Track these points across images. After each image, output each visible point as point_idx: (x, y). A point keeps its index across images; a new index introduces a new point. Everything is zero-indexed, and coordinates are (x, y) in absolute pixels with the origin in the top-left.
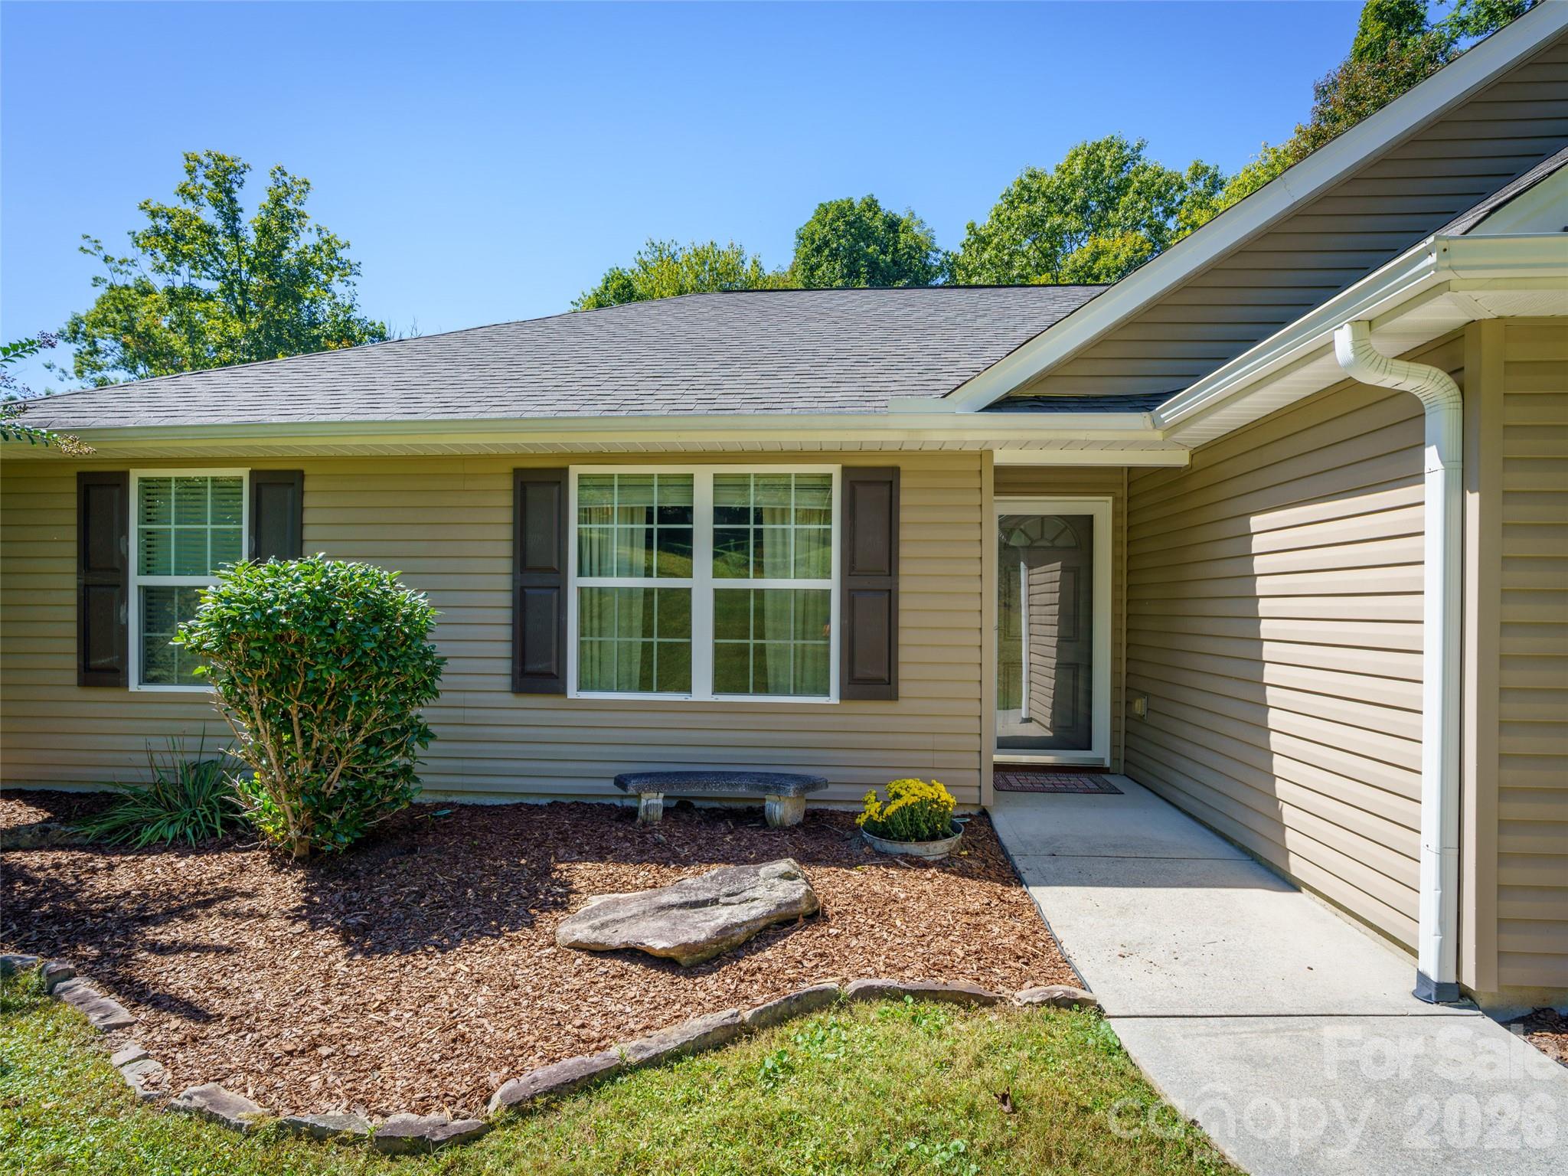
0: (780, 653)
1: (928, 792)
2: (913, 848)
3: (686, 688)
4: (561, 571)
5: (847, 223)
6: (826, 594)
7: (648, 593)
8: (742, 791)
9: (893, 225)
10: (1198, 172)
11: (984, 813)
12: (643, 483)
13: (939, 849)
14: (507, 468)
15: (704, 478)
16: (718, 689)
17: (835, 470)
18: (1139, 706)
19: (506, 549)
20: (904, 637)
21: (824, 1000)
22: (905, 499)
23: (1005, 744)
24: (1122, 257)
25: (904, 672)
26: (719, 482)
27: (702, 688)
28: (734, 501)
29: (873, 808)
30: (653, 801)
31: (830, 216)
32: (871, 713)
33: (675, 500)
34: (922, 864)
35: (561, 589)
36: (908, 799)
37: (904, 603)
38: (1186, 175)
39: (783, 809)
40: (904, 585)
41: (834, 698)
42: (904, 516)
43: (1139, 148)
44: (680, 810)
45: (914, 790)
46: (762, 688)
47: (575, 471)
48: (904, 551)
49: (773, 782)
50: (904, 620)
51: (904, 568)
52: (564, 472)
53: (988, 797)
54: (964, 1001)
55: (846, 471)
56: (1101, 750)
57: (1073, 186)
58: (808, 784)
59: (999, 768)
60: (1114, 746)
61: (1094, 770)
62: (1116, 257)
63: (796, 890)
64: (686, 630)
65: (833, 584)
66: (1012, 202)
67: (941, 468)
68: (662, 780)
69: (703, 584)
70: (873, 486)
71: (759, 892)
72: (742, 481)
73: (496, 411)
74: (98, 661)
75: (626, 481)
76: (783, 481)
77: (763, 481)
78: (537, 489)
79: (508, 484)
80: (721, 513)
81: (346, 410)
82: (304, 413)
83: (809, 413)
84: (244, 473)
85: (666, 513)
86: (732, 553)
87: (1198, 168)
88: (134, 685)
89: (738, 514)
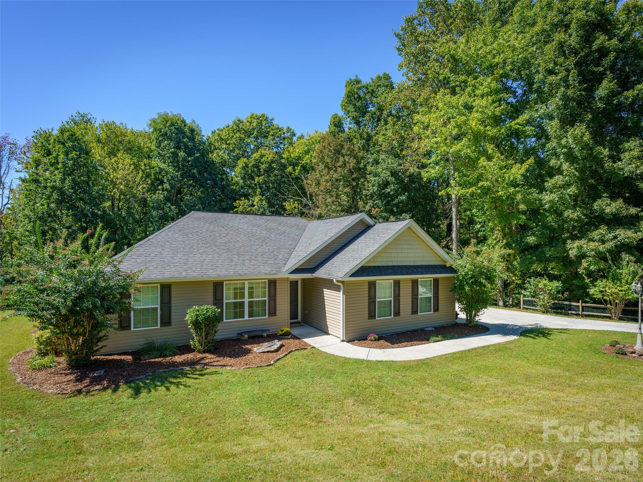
0: (258, 310)
1: (287, 329)
2: (287, 337)
3: (244, 317)
4: (222, 299)
5: (175, 128)
6: (265, 300)
7: (236, 303)
8: (259, 333)
12: (236, 284)
14: (212, 282)
15: (247, 283)
16: (249, 317)
17: (267, 281)
18: (306, 312)
19: (212, 297)
20: (277, 306)
21: (292, 351)
22: (277, 285)
24: (269, 159)
25: (277, 311)
26: (249, 283)
27: (246, 317)
28: (251, 286)
29: (281, 332)
30: (246, 336)
31: (167, 124)
32: (273, 318)
33: (241, 286)
35: (222, 303)
37: (277, 301)
38: (285, 129)
39: (265, 335)
40: (277, 298)
41: (267, 317)
42: (277, 287)
43: (272, 120)
44: (251, 337)
45: (283, 329)
46: (256, 316)
47: (225, 282)
48: (277, 293)
49: (263, 331)
50: (277, 303)
51: (277, 295)
52: (223, 283)
54: (304, 349)
55: (269, 281)
56: (300, 319)
57: (253, 129)
58: (269, 330)
60: (301, 318)
61: (299, 322)
63: (280, 342)
64: (244, 308)
65: (267, 299)
66: (234, 131)
67: (282, 280)
68: (246, 332)
69: (246, 300)
70: (273, 283)
71: (277, 344)
72: (252, 283)
73: (213, 275)
74: (124, 325)
75: (233, 284)
76: (259, 283)
77: (256, 283)
78: (218, 286)
79: (212, 285)
80: (249, 288)
81: (184, 274)
82: (176, 275)
83: (266, 274)
84: (159, 285)
85: (240, 289)
86: (251, 295)
87: (288, 128)
88: (132, 329)
89: (252, 288)
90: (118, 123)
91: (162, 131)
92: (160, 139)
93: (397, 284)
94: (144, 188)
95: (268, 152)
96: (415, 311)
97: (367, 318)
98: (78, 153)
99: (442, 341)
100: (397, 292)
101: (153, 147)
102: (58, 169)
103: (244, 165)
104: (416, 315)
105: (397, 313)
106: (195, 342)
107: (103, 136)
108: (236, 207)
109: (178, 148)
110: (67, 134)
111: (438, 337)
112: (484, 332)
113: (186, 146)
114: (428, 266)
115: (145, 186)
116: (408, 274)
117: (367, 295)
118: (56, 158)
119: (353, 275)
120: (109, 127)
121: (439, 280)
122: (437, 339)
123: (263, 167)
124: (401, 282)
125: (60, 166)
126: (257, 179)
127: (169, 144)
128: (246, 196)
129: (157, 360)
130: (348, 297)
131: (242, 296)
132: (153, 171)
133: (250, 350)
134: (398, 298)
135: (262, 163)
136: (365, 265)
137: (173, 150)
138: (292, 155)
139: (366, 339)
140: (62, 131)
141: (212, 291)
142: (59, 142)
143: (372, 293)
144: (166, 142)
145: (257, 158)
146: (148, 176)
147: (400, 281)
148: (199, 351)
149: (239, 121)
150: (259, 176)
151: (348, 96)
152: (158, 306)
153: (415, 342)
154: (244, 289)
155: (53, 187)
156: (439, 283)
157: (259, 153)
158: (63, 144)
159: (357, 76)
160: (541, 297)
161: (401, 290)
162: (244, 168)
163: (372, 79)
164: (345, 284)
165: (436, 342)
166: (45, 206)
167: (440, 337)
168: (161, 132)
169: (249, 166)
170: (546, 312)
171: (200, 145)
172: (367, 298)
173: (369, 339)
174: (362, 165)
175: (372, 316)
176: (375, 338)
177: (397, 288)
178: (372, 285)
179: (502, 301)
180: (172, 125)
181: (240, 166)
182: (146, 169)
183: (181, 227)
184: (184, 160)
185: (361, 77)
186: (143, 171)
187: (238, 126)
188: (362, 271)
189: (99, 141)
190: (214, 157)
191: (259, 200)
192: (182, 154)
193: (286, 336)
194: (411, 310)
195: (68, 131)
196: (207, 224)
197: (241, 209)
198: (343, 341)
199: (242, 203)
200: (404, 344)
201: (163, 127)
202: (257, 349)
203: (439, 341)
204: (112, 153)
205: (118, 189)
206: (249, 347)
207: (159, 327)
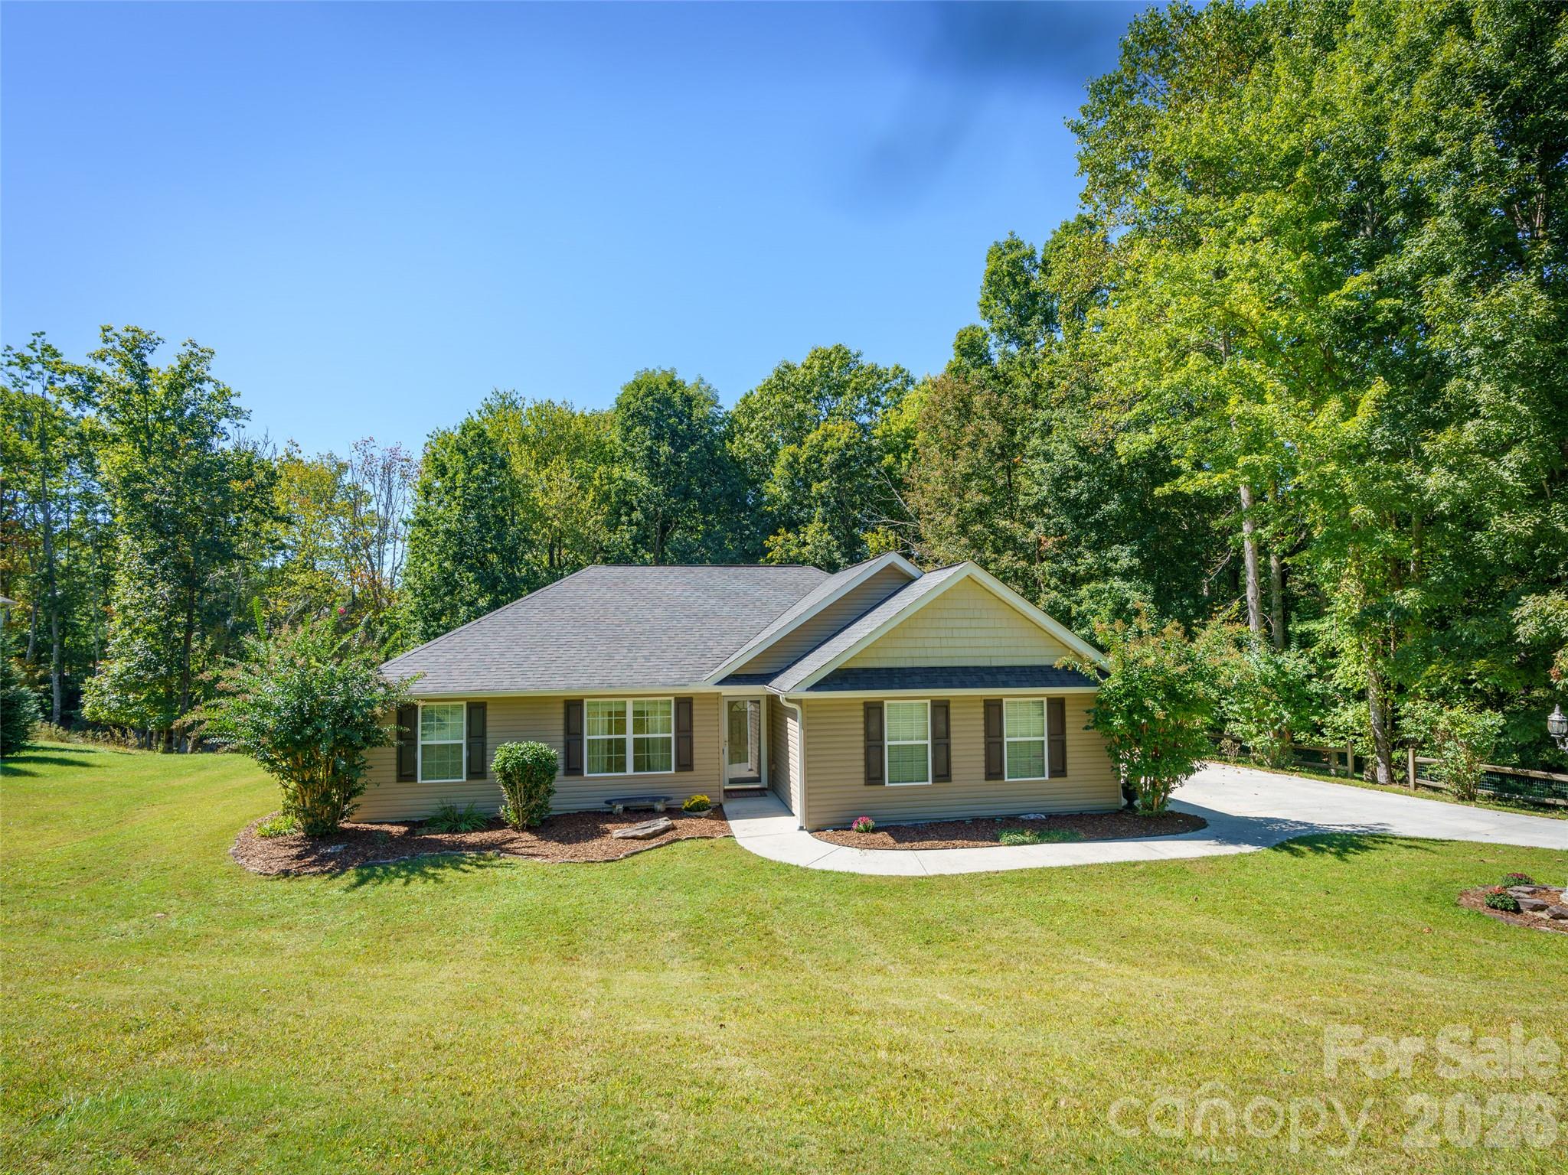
0: (654, 757)
1: (702, 798)
2: (698, 814)
3: (624, 771)
4: (581, 734)
5: (655, 400)
6: (670, 739)
7: (610, 741)
8: (647, 803)
9: (688, 400)
10: (899, 371)
11: (721, 805)
12: (610, 704)
13: (705, 813)
14: (562, 700)
15: (630, 702)
16: (635, 770)
17: (672, 699)
19: (562, 727)
20: (695, 751)
21: (679, 840)
22: (695, 707)
23: (732, 781)
24: (842, 441)
25: (695, 761)
26: (635, 703)
27: (630, 770)
28: (639, 708)
29: (687, 804)
30: (620, 807)
31: (641, 392)
32: (685, 775)
33: (620, 708)
34: (700, 817)
35: (582, 740)
36: (696, 800)
37: (695, 740)
38: (890, 371)
39: (659, 807)
40: (695, 734)
41: (673, 771)
42: (694, 713)
43: (858, 356)
44: (626, 809)
45: (698, 798)
46: (649, 769)
47: (586, 701)
48: (695, 724)
49: (656, 799)
50: (695, 745)
51: (695, 729)
52: (582, 701)
53: (722, 801)
54: (707, 838)
55: (676, 699)
56: (765, 782)
57: (813, 381)
58: (667, 799)
59: (726, 791)
60: (768, 780)
61: (762, 789)
62: (839, 439)
63: (670, 822)
64: (624, 751)
65: (672, 735)
66: (771, 389)
67: (707, 698)
68: (621, 801)
69: (630, 736)
70: (684, 705)
71: (662, 823)
72: (642, 703)
73: (561, 684)
74: (405, 773)
75: (603, 704)
76: (656, 703)
77: (649, 703)
78: (573, 708)
79: (562, 705)
80: (636, 713)
81: (506, 683)
82: (492, 685)
83: (664, 685)
84: (464, 703)
85: (617, 714)
86: (639, 726)
87: (897, 368)
88: (419, 781)
89: (641, 713)
90: (558, 403)
91: (631, 407)
92: (629, 423)
93: (941, 709)
94: (597, 522)
95: (841, 427)
96: (994, 771)
97: (863, 782)
98: (486, 467)
99: (1033, 843)
100: (943, 727)
101: (618, 441)
102: (455, 498)
103: (791, 459)
104: (998, 782)
105: (943, 774)
106: (507, 810)
107: (532, 430)
108: (770, 550)
109: (658, 437)
110: (472, 433)
111: (1023, 834)
112: (1176, 833)
113: (674, 433)
114: (1031, 667)
115: (599, 517)
116: (963, 685)
117: (862, 732)
118: (453, 480)
119: (816, 687)
120: (544, 412)
121: (1067, 702)
122: (1020, 838)
123: (829, 459)
124: (951, 705)
125: (458, 493)
126: (815, 487)
127: (644, 433)
128: (793, 525)
129: (439, 836)
130: (810, 734)
131: (622, 729)
132: (613, 488)
133: (608, 832)
134: (946, 741)
135: (826, 453)
136: (846, 666)
137: (649, 443)
138: (894, 428)
139: (849, 829)
140: (464, 431)
141: (562, 716)
142: (459, 449)
143: (874, 728)
144: (637, 429)
145: (815, 442)
146: (606, 497)
147: (948, 702)
148: (515, 828)
149: (787, 367)
150: (820, 481)
151: (990, 283)
152: (464, 742)
153: (958, 842)
154: (624, 713)
155: (447, 532)
156: (1067, 708)
157: (821, 432)
158: (465, 452)
159: (1012, 234)
160: (1450, 755)
161: (952, 723)
162: (790, 466)
163: (1054, 232)
164: (805, 707)
165: (1015, 844)
166: (436, 567)
167: (1028, 833)
168: (629, 410)
169: (801, 460)
170: (1467, 796)
171: (702, 427)
172: (862, 738)
173: (855, 826)
174: (1018, 438)
175: (874, 776)
176: (865, 825)
177: (941, 718)
178: (873, 712)
179: (1383, 765)
180: (650, 393)
181: (783, 462)
182: (602, 485)
183: (550, 596)
184: (673, 459)
185: (1021, 236)
186: (596, 489)
187: (781, 381)
188: (840, 678)
189: (524, 439)
190: (736, 448)
191: (817, 532)
192: (665, 449)
193: (699, 810)
194: (983, 770)
195: (474, 428)
196: (604, 590)
197: (777, 553)
198: (801, 828)
199: (779, 543)
200: (928, 843)
201: (633, 400)
202: (618, 831)
203: (1024, 843)
204: (543, 461)
205: (550, 528)
206: (609, 826)
207: (464, 779)
